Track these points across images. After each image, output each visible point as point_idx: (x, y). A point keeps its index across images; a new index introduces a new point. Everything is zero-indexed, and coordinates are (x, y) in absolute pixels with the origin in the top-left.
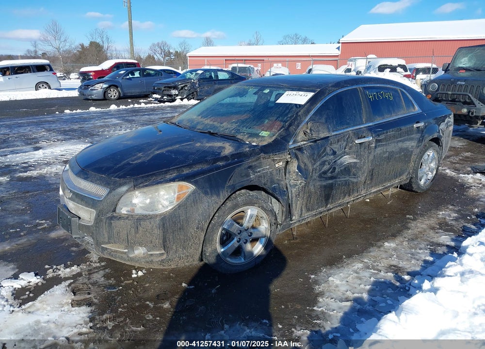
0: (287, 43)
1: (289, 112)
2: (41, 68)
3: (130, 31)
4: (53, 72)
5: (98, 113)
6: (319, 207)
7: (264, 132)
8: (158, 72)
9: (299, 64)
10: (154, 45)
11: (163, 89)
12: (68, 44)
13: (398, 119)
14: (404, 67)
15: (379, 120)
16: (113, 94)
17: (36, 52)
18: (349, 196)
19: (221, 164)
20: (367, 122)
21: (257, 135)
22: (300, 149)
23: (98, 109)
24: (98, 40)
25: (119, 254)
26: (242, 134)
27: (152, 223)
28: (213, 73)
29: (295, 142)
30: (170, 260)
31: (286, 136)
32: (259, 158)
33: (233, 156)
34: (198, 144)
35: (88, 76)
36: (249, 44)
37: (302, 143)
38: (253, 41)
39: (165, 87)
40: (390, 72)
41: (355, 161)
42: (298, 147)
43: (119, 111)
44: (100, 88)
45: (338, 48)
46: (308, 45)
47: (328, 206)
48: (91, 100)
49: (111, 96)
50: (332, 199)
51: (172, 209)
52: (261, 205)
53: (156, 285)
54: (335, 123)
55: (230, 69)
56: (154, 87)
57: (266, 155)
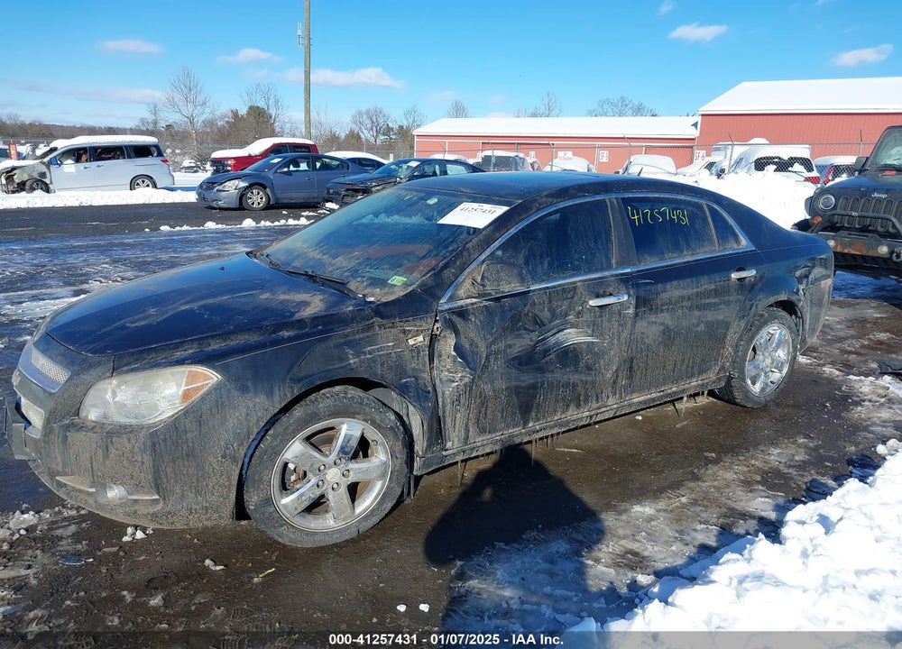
0: (606, 115)
1: (452, 242)
2: (142, 151)
3: (306, 88)
4: (162, 158)
5: (218, 233)
6: (508, 427)
7: (398, 277)
8: (344, 163)
9: (605, 152)
10: (360, 113)
11: (343, 193)
12: (207, 110)
13: (695, 261)
14: (806, 163)
15: (652, 263)
16: (257, 199)
17: (155, 123)
18: (578, 406)
19: (286, 334)
20: (621, 264)
21: (382, 283)
22: (462, 313)
23: (220, 226)
24: (261, 104)
25: (83, 496)
26: (359, 279)
27: (133, 441)
28: (437, 167)
29: (451, 299)
30: (169, 513)
31: (433, 287)
32: (370, 327)
33: (316, 319)
34: (266, 296)
35: (224, 165)
36: (534, 115)
37: (469, 301)
38: (542, 109)
39: (347, 190)
40: (776, 170)
41: (590, 339)
42: (458, 307)
43: (258, 229)
44: (232, 187)
45: (695, 125)
46: (643, 118)
47: (530, 425)
48: (215, 209)
49: (253, 204)
50: (538, 411)
51: (173, 416)
52: (369, 418)
53: (158, 559)
54: (546, 266)
55: (480, 160)
56: (328, 189)
57: (384, 322)
